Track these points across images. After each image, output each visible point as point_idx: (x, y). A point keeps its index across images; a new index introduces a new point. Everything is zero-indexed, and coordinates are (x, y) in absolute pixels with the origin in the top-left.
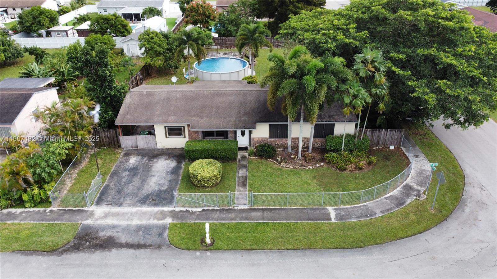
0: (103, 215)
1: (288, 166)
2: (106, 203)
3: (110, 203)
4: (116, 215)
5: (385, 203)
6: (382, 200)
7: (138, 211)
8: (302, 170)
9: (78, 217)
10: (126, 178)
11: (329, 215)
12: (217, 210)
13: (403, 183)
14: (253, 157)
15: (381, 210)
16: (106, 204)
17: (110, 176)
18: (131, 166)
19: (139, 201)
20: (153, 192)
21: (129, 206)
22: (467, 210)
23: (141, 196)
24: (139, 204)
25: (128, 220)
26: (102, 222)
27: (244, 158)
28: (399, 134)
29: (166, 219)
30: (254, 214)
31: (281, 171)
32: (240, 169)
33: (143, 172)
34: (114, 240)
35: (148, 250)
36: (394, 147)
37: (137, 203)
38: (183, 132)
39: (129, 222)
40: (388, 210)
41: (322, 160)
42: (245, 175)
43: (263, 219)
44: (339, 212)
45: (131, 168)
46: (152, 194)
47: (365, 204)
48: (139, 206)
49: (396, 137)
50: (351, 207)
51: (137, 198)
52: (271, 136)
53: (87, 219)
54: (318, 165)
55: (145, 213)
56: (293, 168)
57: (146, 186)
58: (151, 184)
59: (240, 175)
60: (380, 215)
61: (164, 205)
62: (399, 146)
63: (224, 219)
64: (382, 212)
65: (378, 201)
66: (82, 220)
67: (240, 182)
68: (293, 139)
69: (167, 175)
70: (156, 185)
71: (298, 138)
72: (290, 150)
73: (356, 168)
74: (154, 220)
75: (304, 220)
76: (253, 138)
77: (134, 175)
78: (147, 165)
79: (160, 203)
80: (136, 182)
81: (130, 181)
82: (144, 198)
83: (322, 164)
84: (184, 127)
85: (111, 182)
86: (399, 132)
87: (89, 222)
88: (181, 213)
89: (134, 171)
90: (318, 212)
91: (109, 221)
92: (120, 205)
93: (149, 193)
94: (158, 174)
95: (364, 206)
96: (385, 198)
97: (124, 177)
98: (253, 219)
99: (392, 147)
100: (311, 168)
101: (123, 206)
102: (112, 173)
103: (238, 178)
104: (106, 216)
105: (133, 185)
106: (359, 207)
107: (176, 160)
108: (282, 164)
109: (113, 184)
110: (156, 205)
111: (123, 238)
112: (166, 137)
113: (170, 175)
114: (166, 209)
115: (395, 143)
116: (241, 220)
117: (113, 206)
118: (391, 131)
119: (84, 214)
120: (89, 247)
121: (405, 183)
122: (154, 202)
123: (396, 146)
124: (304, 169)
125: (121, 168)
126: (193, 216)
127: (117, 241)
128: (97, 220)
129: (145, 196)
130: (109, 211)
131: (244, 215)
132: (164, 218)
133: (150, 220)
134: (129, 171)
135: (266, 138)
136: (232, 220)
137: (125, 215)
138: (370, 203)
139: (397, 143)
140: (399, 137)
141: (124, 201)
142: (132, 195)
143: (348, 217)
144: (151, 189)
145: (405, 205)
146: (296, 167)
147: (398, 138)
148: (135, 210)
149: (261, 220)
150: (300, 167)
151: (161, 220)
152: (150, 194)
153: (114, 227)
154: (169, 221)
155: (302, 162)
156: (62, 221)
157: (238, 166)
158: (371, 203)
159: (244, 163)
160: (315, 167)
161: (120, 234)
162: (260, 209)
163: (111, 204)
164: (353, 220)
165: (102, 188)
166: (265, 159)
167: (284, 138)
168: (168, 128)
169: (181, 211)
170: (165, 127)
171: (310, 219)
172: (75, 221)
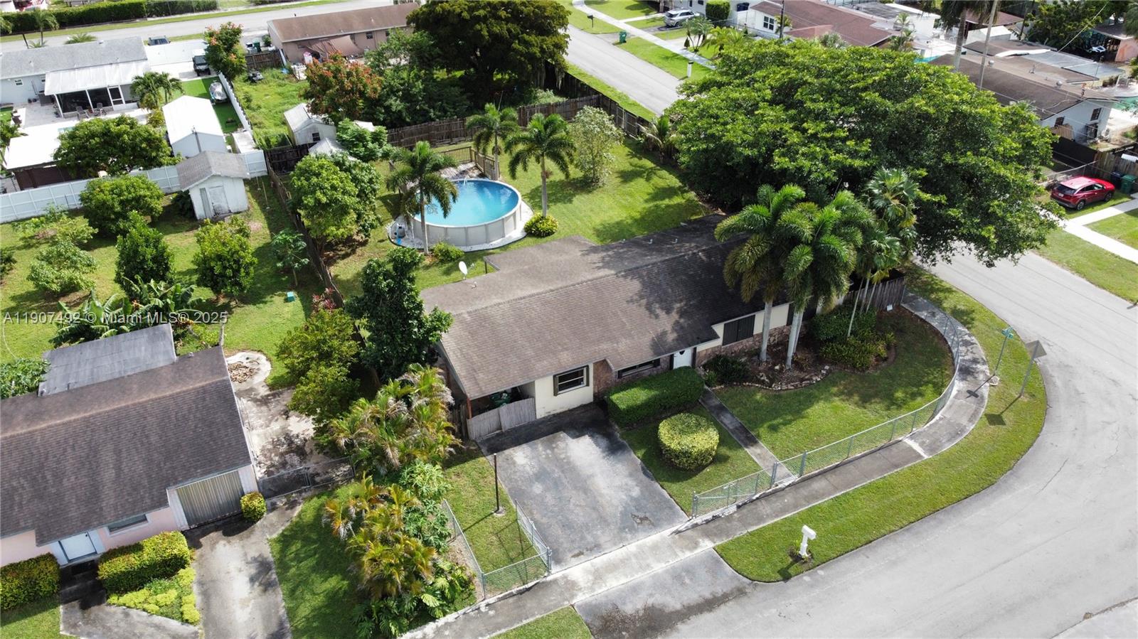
1: (784, 387)
2: (570, 555)
3: (576, 552)
4: (612, 568)
5: (962, 406)
6: (953, 402)
7: (639, 547)
8: (809, 387)
9: (553, 598)
10: (549, 496)
11: (911, 449)
12: (757, 499)
13: (955, 363)
14: (717, 388)
16: (574, 556)
18: (530, 470)
19: (622, 530)
20: (624, 504)
22: (1059, 383)
23: (613, 520)
24: (629, 535)
25: (642, 568)
26: (605, 588)
29: (701, 544)
30: (815, 486)
31: (783, 399)
32: (718, 416)
33: (568, 475)
34: (661, 610)
35: (731, 604)
36: (893, 307)
37: (624, 535)
38: (585, 376)
39: (650, 572)
40: (974, 415)
41: (823, 362)
42: (737, 424)
43: (836, 489)
44: (921, 440)
45: (535, 475)
46: (627, 509)
47: (940, 416)
48: (633, 538)
49: (896, 291)
50: (928, 427)
51: (613, 526)
52: (726, 342)
54: (823, 372)
55: (655, 548)
56: (793, 387)
57: (601, 499)
58: (604, 491)
59: (730, 427)
61: (668, 521)
62: (897, 303)
63: (784, 511)
65: (951, 406)
66: (567, 600)
67: (742, 438)
68: (757, 335)
70: (617, 492)
72: (764, 357)
74: (683, 552)
76: (699, 352)
77: (556, 485)
78: (557, 458)
79: (658, 520)
80: (575, 496)
81: (563, 500)
82: (623, 522)
83: (827, 367)
88: (712, 525)
89: (546, 477)
90: (895, 450)
91: (616, 583)
92: (596, 548)
93: (621, 508)
94: (598, 470)
95: (940, 419)
96: (955, 398)
97: (544, 496)
98: (824, 495)
99: (890, 308)
100: (819, 379)
101: (606, 548)
103: (733, 433)
104: (598, 575)
105: (577, 505)
106: (936, 423)
108: (774, 385)
109: (540, 515)
110: (657, 526)
111: (672, 602)
112: (555, 394)
114: (678, 526)
115: (894, 300)
116: (809, 503)
117: (588, 555)
118: (890, 283)
119: (557, 588)
122: (647, 522)
123: (895, 304)
124: (810, 384)
125: (518, 480)
126: (736, 522)
127: (668, 610)
128: (592, 589)
129: (622, 517)
130: (593, 566)
131: (804, 492)
132: (696, 545)
133: (677, 555)
134: (537, 481)
135: (718, 347)
136: (796, 507)
138: (945, 412)
139: (896, 298)
140: (899, 290)
141: (596, 539)
142: (596, 522)
143: (937, 444)
145: (986, 401)
146: (797, 386)
148: (632, 547)
149: (834, 491)
151: (695, 548)
153: (634, 589)
155: (796, 373)
156: (534, 615)
159: (715, 402)
160: (822, 375)
161: (658, 596)
162: (817, 475)
163: (581, 553)
164: (948, 447)
166: (738, 385)
167: (748, 337)
168: (559, 377)
169: (708, 522)
170: (554, 376)
171: (896, 466)
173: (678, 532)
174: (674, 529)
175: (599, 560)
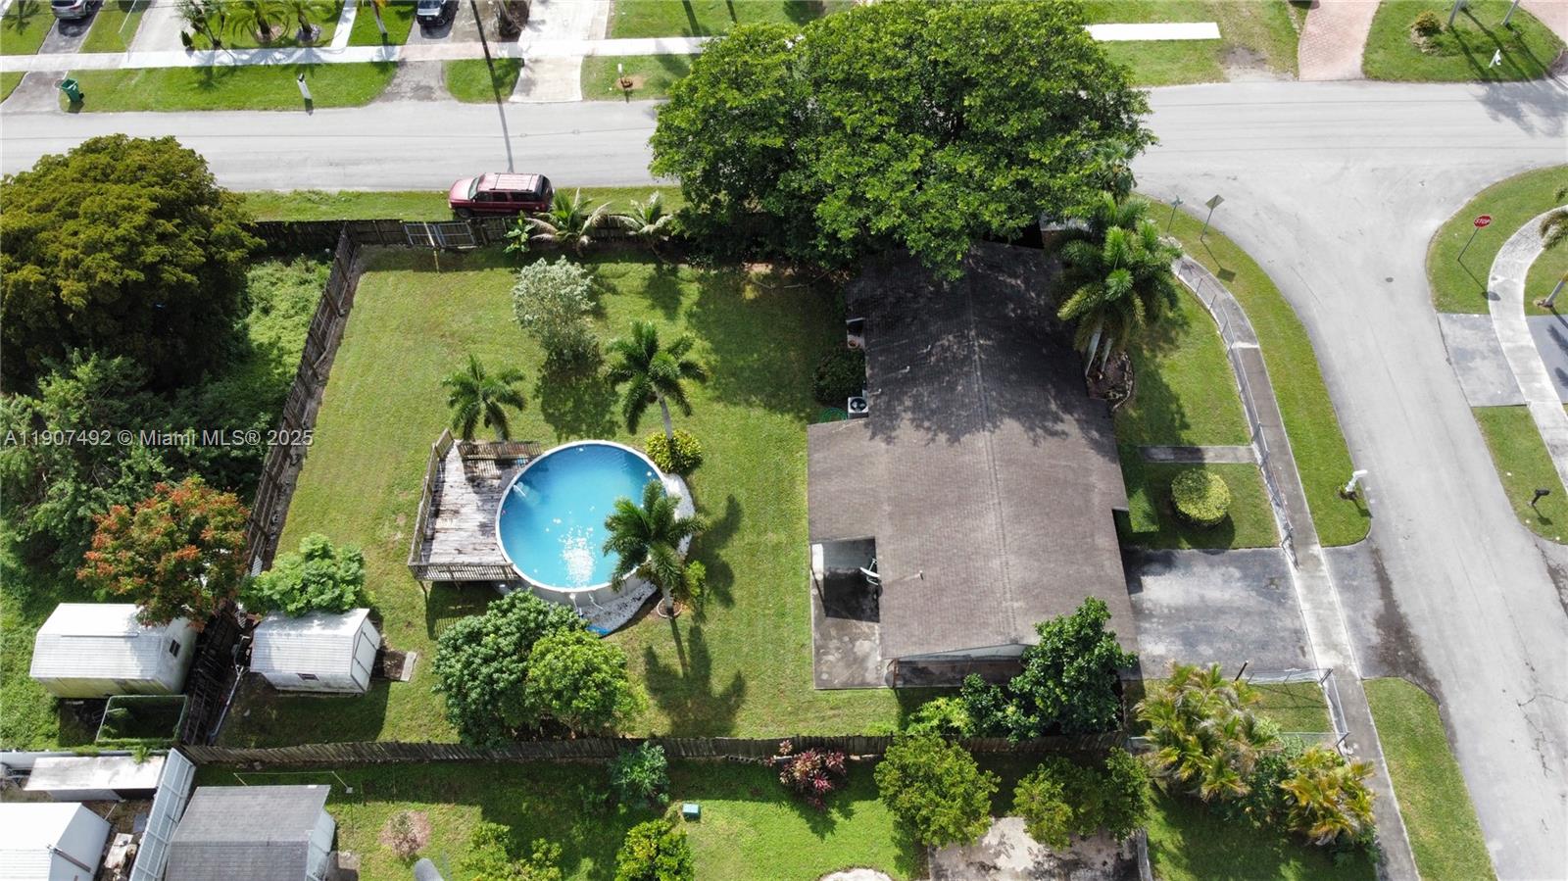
0: (1334, 652)
3: (1298, 651)
6: (1195, 287)
9: (1351, 691)
10: (1219, 644)
11: (1245, 350)
16: (1304, 655)
19: (1282, 604)
20: (1249, 589)
21: (1298, 617)
24: (1290, 602)
25: (1332, 610)
26: (1349, 647)
29: (1316, 553)
34: (1381, 616)
35: (1386, 565)
39: (1338, 605)
48: (1294, 601)
51: (1275, 610)
53: (1351, 674)
61: (1282, 563)
63: (1292, 474)
67: (1190, 456)
69: (1193, 576)
70: (1230, 587)
74: (1321, 571)
77: (1205, 632)
79: (1275, 572)
80: (1225, 622)
81: (1227, 635)
87: (1356, 669)
91: (1344, 636)
92: (1299, 634)
93: (1254, 594)
94: (1196, 591)
104: (1332, 646)
110: (1284, 576)
111: (1375, 604)
114: (1289, 559)
116: (1287, 454)
117: (1308, 643)
120: (1408, 647)
122: (1275, 581)
127: (1382, 610)
128: (1347, 657)
131: (1274, 450)
132: (1316, 558)
133: (1323, 577)
137: (1319, 618)
141: (1288, 630)
144: (1243, 594)
148: (1305, 606)
149: (1280, 430)
151: (1319, 560)
152: (1258, 591)
154: (1317, 549)
156: (1367, 714)
161: (1366, 612)
162: (1255, 430)
163: (1302, 648)
164: (1248, 323)
169: (1289, 535)
171: (1263, 372)
172: (1360, 693)
173: (1296, 563)
174: (1291, 566)
175: (1313, 637)
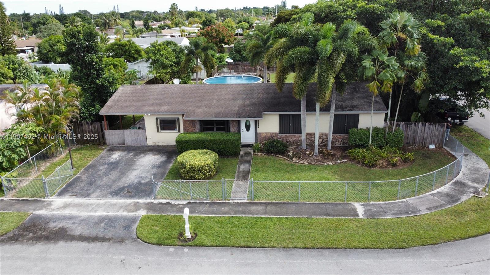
0: (62, 206)
1: (302, 162)
2: (70, 194)
3: (75, 194)
4: (79, 205)
5: (432, 200)
6: (426, 196)
7: (106, 202)
8: (318, 165)
9: (30, 207)
10: (103, 171)
12: (207, 203)
13: (453, 179)
14: (259, 154)
15: (427, 207)
17: (85, 169)
18: (112, 160)
19: (111, 193)
20: (131, 184)
21: (97, 197)
23: (115, 188)
24: (111, 196)
25: (91, 211)
26: (59, 212)
27: (247, 154)
28: (440, 129)
29: (140, 212)
30: (253, 208)
31: (293, 166)
32: (241, 164)
33: (125, 166)
34: (66, 232)
35: (106, 244)
36: (435, 147)
37: (108, 195)
38: (177, 125)
39: (92, 214)
40: (437, 207)
41: (345, 157)
42: (247, 169)
43: (266, 213)
44: (369, 208)
45: (111, 162)
46: (129, 186)
47: (404, 200)
48: (110, 198)
49: (437, 133)
50: (385, 203)
51: (110, 190)
52: (281, 131)
53: (40, 209)
54: (339, 161)
55: (114, 205)
56: (307, 163)
57: (123, 179)
58: (130, 176)
59: (241, 170)
60: (426, 213)
61: (140, 197)
62: (440, 146)
63: (213, 213)
64: (429, 209)
65: (421, 198)
66: (34, 210)
67: (241, 175)
68: (308, 134)
69: (152, 168)
70: (136, 178)
71: (314, 134)
72: (304, 146)
73: (388, 165)
74: (124, 211)
75: (320, 215)
76: (260, 133)
77: (113, 168)
78: (132, 159)
79: (136, 195)
80: (114, 174)
81: (106, 174)
82: (117, 190)
83: (345, 160)
84: (178, 119)
85: (84, 175)
86: (440, 127)
87: (42, 212)
88: (160, 206)
89: (114, 165)
90: (340, 207)
91: (67, 212)
92: (88, 196)
93: (126, 185)
94: (142, 168)
95: (402, 202)
96: (431, 195)
97: (101, 170)
98: (252, 214)
99: (432, 147)
100: (331, 164)
101: (90, 197)
102: (88, 166)
103: (238, 172)
104: (66, 206)
105: (109, 178)
106: (396, 203)
107: (166, 156)
108: (294, 159)
109: (86, 176)
110: (131, 197)
111: (78, 230)
112: (158, 131)
113: (156, 169)
114: (141, 201)
115: (436, 141)
116: (236, 214)
117: (77, 197)
118: (430, 125)
119: (40, 204)
120: (31, 239)
121: (455, 179)
122: (129, 194)
123: (437, 145)
124: (322, 165)
125: (100, 162)
126: (175, 209)
127: (70, 233)
128: (53, 210)
129: (121, 188)
130: (72, 202)
131: (241, 209)
133: (118, 211)
134: (108, 165)
135: (275, 133)
136: (224, 213)
137: (89, 206)
138: (410, 199)
139: (438, 141)
140: (441, 133)
141: (93, 192)
142: (105, 186)
143: (381, 213)
144: (129, 182)
145: (459, 203)
146: (311, 163)
147: (439, 134)
148: (103, 201)
149: (262, 214)
150: (316, 162)
151: (133, 212)
152: (127, 187)
153: (70, 218)
154: (142, 213)
155: (319, 158)
157: (240, 161)
158: (412, 199)
159: (248, 158)
160: (336, 163)
161: (76, 225)
162: (262, 203)
164: (389, 217)
165: (71, 180)
166: (274, 155)
167: (298, 133)
168: (160, 120)
169: (160, 203)
170: (157, 119)
171: (329, 215)
172: (25, 211)
173: (136, 203)
175: (79, 201)
